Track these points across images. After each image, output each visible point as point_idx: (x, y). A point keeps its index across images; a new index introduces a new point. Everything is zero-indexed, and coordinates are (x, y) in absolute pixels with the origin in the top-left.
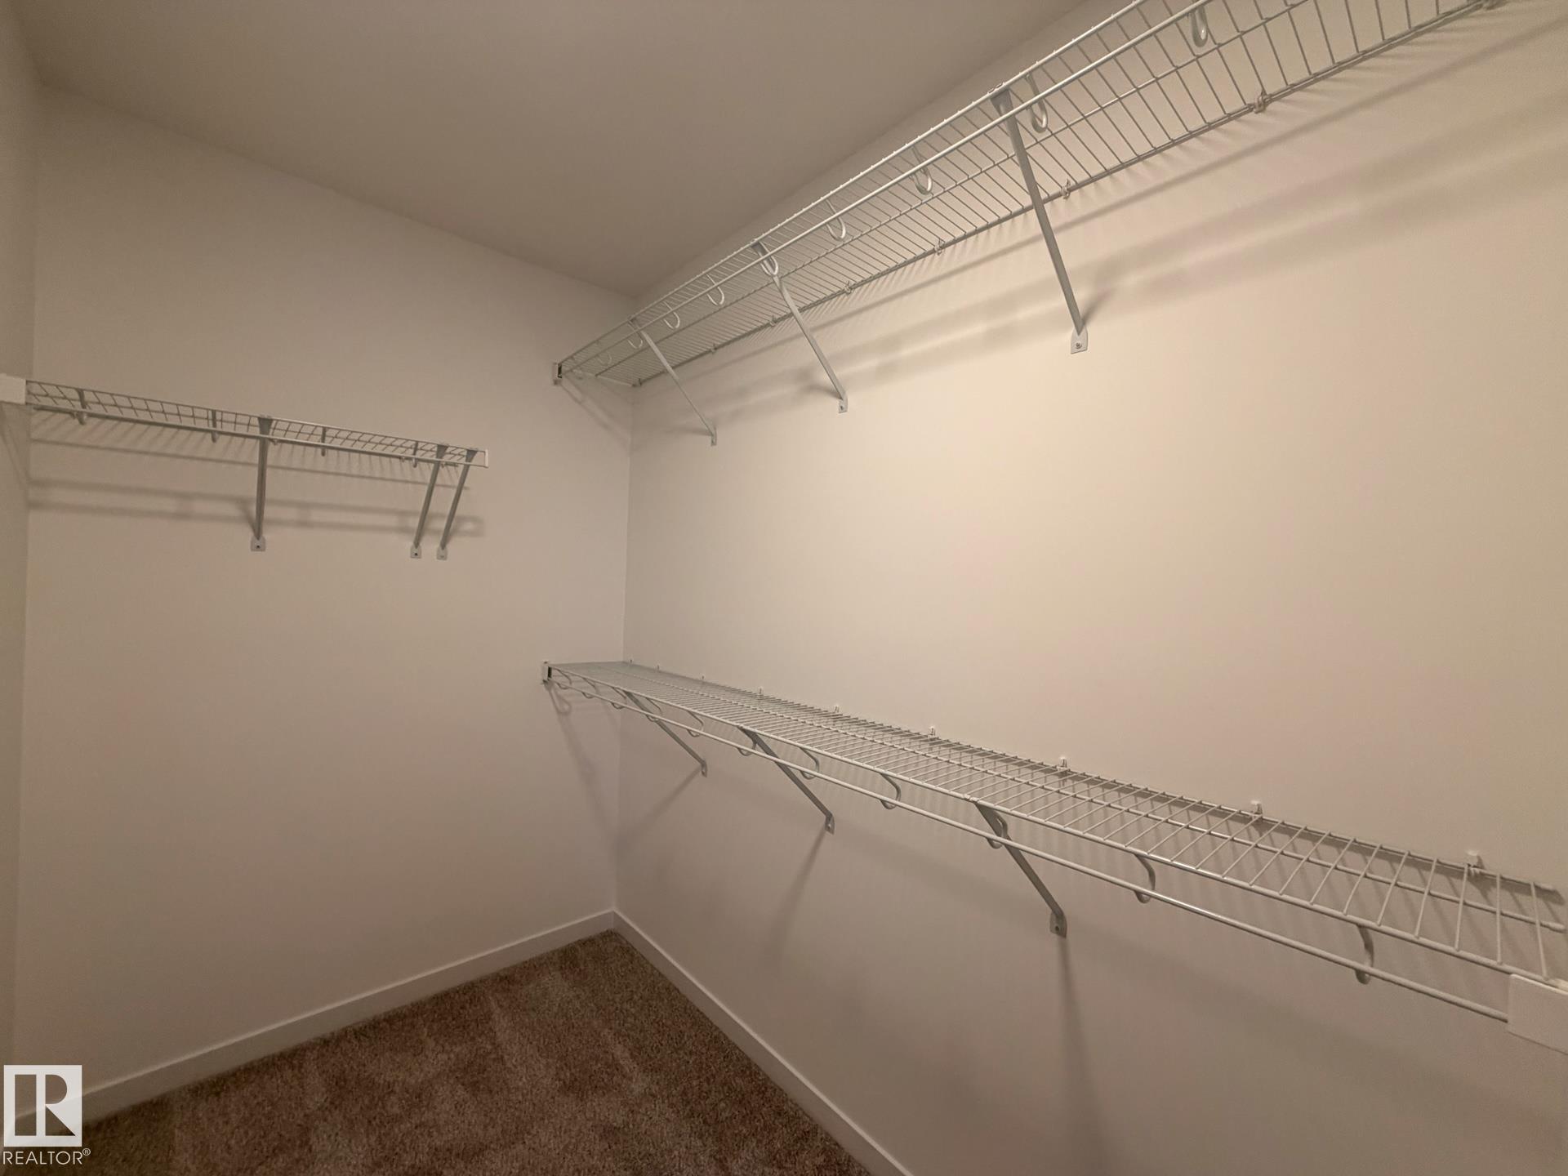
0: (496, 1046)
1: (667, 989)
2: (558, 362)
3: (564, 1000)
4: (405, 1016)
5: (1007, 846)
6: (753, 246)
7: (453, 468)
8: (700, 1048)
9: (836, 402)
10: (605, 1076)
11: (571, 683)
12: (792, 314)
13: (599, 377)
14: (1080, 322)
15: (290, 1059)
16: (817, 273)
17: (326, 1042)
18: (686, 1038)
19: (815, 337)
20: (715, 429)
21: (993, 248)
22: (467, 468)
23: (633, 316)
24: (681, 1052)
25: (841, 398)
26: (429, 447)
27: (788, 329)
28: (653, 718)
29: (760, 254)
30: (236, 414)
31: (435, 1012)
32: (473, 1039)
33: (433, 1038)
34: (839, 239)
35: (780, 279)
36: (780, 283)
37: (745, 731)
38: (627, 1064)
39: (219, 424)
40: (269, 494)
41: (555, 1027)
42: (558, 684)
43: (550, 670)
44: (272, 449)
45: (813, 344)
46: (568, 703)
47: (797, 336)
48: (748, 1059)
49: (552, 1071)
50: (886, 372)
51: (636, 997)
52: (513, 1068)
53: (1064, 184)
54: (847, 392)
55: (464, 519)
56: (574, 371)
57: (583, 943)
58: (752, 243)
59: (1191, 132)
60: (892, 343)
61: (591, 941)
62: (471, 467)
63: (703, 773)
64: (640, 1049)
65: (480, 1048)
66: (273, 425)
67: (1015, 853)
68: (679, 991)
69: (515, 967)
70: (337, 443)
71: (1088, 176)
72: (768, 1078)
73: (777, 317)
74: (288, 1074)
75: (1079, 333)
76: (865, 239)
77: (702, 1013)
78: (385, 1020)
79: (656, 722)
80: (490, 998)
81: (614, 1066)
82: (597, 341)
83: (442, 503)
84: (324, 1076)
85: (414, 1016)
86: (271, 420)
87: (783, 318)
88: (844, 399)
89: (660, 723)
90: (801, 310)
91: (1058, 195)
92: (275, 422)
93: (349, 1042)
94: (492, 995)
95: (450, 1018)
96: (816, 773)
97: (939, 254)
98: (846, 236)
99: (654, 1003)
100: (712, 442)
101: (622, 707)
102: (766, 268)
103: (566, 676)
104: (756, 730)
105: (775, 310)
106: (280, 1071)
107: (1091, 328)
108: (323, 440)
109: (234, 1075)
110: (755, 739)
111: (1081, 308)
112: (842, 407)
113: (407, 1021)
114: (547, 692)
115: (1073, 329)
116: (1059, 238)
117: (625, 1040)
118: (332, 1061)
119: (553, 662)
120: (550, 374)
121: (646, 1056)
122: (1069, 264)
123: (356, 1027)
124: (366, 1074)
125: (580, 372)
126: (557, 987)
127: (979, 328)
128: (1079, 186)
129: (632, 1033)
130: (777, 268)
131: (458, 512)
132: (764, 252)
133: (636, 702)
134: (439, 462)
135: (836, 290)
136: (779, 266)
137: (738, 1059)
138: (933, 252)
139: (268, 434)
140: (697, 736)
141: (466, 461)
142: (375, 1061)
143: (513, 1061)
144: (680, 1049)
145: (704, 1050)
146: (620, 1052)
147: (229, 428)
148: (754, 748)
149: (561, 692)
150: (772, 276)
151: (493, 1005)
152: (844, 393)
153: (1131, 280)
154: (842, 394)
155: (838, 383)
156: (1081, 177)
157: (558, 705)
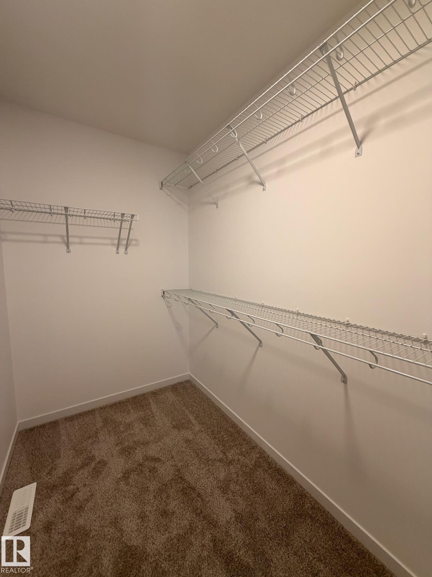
0: (152, 413)
1: (207, 399)
2: (161, 181)
3: (173, 400)
4: (124, 402)
5: (322, 349)
6: (227, 127)
7: (128, 222)
8: (218, 418)
9: (262, 187)
10: (187, 424)
11: (171, 296)
12: (244, 154)
13: (176, 186)
14: (359, 143)
15: (91, 412)
16: (253, 135)
17: (101, 408)
18: (213, 415)
19: (253, 162)
20: (218, 202)
21: (324, 116)
22: (132, 221)
23: (186, 160)
24: (212, 419)
25: (263, 185)
26: (119, 215)
27: (243, 160)
28: (198, 307)
29: (230, 130)
30: (57, 206)
31: (133, 402)
32: (145, 410)
33: (133, 409)
34: (260, 120)
35: (238, 140)
36: (238, 141)
37: (228, 310)
38: (194, 421)
39: (52, 210)
40: (70, 234)
41: (170, 408)
42: (167, 297)
43: (164, 292)
44: (70, 218)
45: (252, 165)
46: (170, 303)
47: (247, 163)
48: (234, 422)
49: (170, 422)
50: (280, 173)
51: (197, 401)
52: (158, 420)
53: (354, 84)
54: (266, 183)
55: (131, 240)
56: (167, 184)
57: (179, 383)
58: (227, 125)
59: (395, 61)
60: (282, 161)
61: (182, 383)
62: (133, 221)
63: (217, 327)
64: (198, 417)
65: (147, 413)
66: (69, 210)
67: (325, 351)
68: (211, 400)
69: (158, 390)
70: (90, 215)
71: (364, 79)
72: (241, 429)
73: (239, 155)
74: (91, 417)
75: (358, 149)
76: (271, 118)
77: (218, 407)
78: (118, 403)
79: (199, 308)
80: (150, 398)
81: (190, 421)
82: (174, 172)
83: (124, 235)
84: (101, 418)
85: (127, 403)
86: (68, 208)
87: (241, 156)
88: (265, 185)
89: (200, 309)
90: (248, 152)
91: (351, 89)
92: (69, 208)
93: (108, 409)
94: (151, 398)
95: (138, 404)
96: (253, 324)
97: (301, 122)
98: (262, 118)
99: (203, 403)
100: (217, 206)
101: (188, 304)
102: (232, 135)
103: (169, 294)
104: (232, 310)
105: (239, 153)
106: (89, 415)
107: (364, 146)
108: (85, 214)
109: (76, 416)
110: (232, 313)
111: (360, 138)
112: (264, 189)
113: (125, 403)
114: (163, 300)
115: (356, 147)
116: (350, 109)
117: (193, 414)
118: (104, 414)
119: (164, 290)
120: (158, 186)
121: (200, 419)
122: (354, 119)
123: (110, 405)
124: (114, 418)
125: (169, 184)
126: (171, 397)
127: (318, 150)
128: (360, 84)
129: (195, 412)
130: (237, 135)
131: (130, 238)
132: (232, 129)
133: (192, 302)
134: (123, 219)
135: (261, 142)
136: (238, 134)
137: (231, 422)
138: (299, 121)
139: (68, 213)
140: (213, 313)
141: (131, 219)
142: (116, 415)
143: (158, 418)
144: (211, 418)
145: (219, 419)
146: (191, 417)
147: (56, 211)
148: (232, 316)
149: (168, 300)
150: (235, 138)
151: (151, 401)
152: (265, 183)
153: (382, 122)
154: (263, 183)
155: (262, 179)
156: (361, 79)
157: (167, 304)
